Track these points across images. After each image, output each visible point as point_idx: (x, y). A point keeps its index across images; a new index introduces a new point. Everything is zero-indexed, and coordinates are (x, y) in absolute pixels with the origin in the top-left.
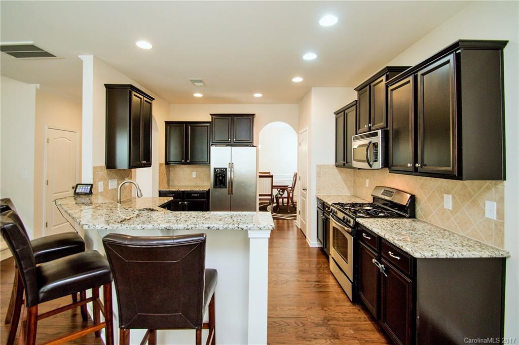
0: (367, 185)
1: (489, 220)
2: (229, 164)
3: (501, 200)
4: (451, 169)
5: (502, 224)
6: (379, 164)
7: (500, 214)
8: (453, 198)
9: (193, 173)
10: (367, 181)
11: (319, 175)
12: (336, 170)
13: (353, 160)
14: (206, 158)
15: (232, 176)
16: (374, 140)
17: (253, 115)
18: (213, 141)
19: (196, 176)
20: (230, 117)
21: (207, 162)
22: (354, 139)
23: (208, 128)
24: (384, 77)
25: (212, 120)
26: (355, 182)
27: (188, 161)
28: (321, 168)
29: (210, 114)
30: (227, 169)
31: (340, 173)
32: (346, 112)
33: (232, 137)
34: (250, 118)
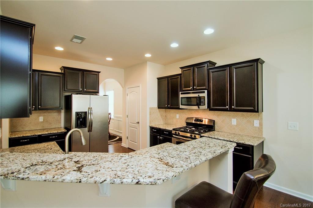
1: (256, 127)
2: (89, 108)
3: (261, 119)
4: (253, 108)
5: (262, 128)
6: (205, 107)
7: (261, 124)
8: (237, 120)
9: (40, 117)
11: (151, 113)
12: (158, 110)
13: (181, 105)
14: (59, 104)
15: (92, 118)
16: (201, 95)
17: (100, 72)
18: (66, 90)
19: (44, 120)
20: (81, 72)
21: (60, 107)
22: (181, 94)
23: (60, 78)
24: (206, 65)
25: (64, 71)
26: (166, 116)
27: (40, 107)
28: (151, 109)
29: (63, 67)
30: (86, 112)
31: (160, 111)
32: (169, 78)
33: (83, 88)
34: (96, 75)
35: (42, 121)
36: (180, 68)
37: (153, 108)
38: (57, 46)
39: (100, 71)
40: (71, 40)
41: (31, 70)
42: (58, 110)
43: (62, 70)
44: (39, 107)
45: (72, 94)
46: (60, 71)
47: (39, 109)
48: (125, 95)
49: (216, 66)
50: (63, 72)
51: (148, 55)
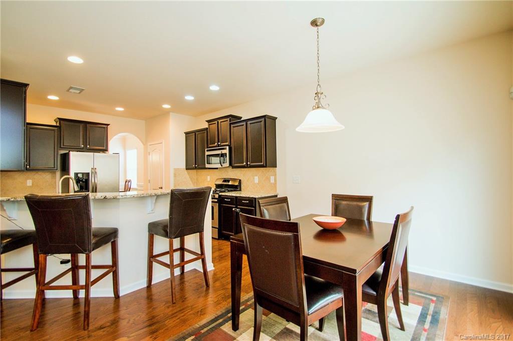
0: (209, 180)
1: (271, 184)
2: (92, 168)
3: (275, 175)
4: (263, 163)
5: (276, 184)
6: (227, 164)
7: (275, 180)
8: (258, 177)
9: (28, 181)
10: (209, 177)
11: (175, 175)
12: (186, 172)
13: (207, 163)
14: (53, 163)
15: (96, 181)
16: (224, 151)
17: (109, 125)
18: (62, 146)
19: (32, 184)
20: (83, 124)
21: (54, 167)
22: (207, 151)
23: (55, 132)
24: (228, 119)
25: (60, 123)
26: (197, 179)
27: (28, 167)
28: (176, 170)
29: (59, 118)
30: (88, 174)
31: (189, 174)
32: (197, 133)
33: (85, 143)
34: (104, 128)
35: (31, 185)
36: (207, 121)
37: (178, 169)
38: (49, 95)
39: (108, 123)
40: (68, 91)
41: (26, 123)
42: (52, 170)
43: (57, 122)
44: (26, 168)
45: (69, 151)
46: (54, 124)
47: (26, 170)
48: (147, 154)
49: (242, 119)
50: (58, 125)
51: (166, 106)
